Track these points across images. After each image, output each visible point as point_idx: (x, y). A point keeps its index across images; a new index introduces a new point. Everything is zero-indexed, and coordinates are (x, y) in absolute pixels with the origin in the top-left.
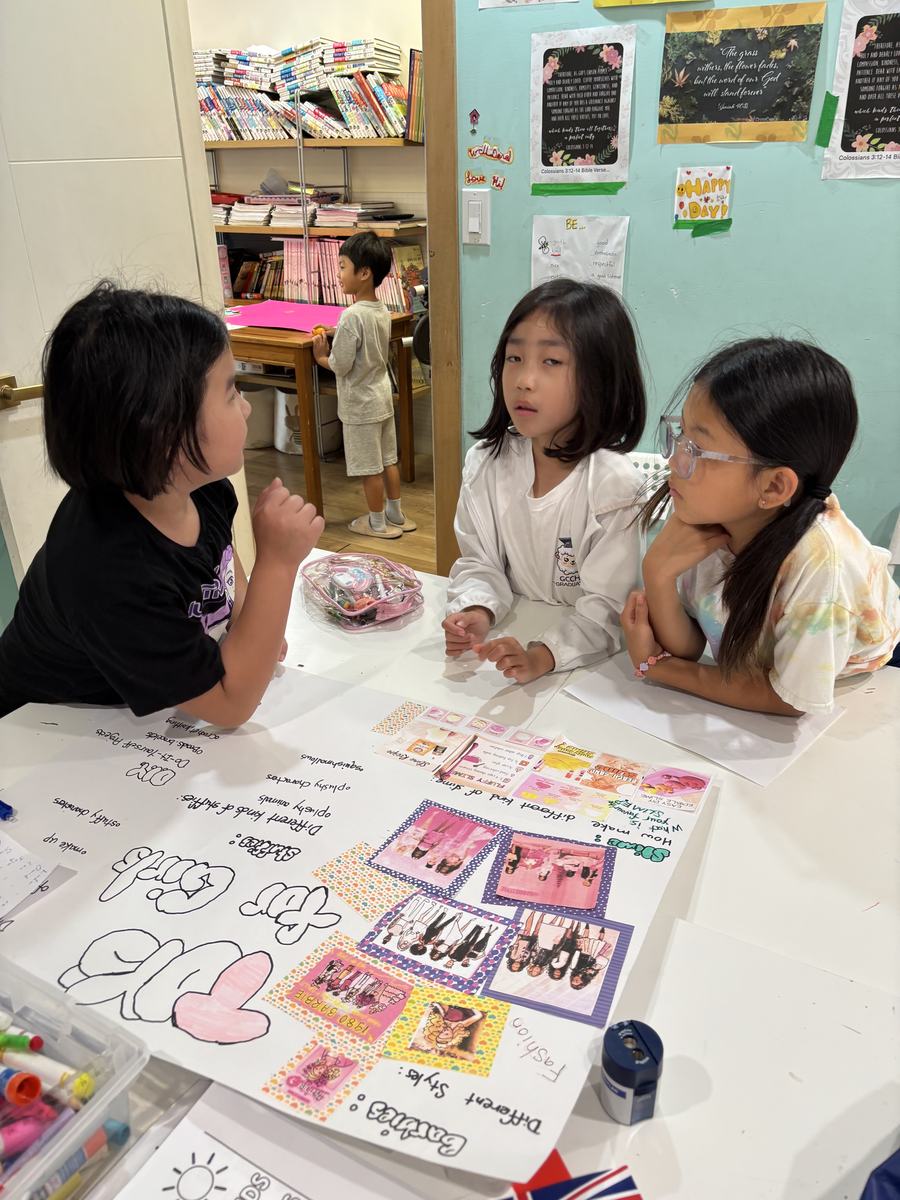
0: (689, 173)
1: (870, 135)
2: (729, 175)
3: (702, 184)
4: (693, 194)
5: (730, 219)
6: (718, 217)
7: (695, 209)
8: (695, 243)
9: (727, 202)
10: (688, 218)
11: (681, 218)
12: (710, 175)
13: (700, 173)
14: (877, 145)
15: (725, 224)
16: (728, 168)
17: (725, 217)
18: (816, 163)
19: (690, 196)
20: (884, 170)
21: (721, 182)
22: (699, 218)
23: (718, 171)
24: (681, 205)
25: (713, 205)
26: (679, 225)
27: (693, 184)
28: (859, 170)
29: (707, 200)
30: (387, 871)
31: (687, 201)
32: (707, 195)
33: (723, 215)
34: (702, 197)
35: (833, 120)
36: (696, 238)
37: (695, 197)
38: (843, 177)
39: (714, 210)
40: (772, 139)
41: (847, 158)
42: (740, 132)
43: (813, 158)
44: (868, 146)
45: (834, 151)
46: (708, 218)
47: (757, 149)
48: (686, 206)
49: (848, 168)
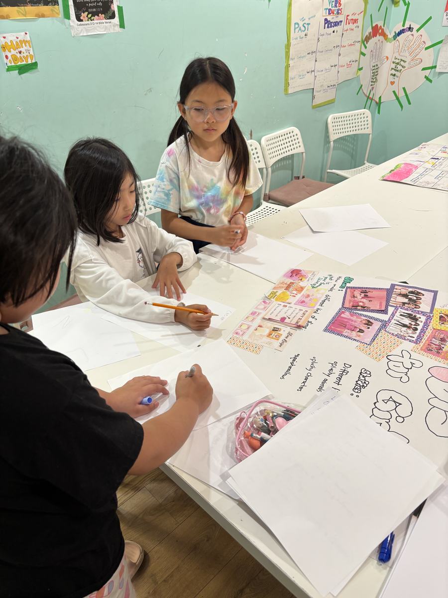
0: (4, 38)
1: (86, 13)
2: (28, 38)
3: (15, 43)
4: (11, 50)
5: (36, 62)
6: (30, 62)
7: (15, 59)
8: (21, 78)
9: (32, 53)
10: (13, 64)
11: (9, 65)
12: (18, 38)
13: (11, 37)
14: (91, 18)
15: (34, 66)
16: (26, 34)
17: (33, 61)
18: (67, 28)
19: (10, 52)
20: (97, 30)
21: (25, 42)
22: (19, 63)
23: (21, 36)
24: (7, 57)
25: (25, 55)
26: (9, 69)
27: (10, 44)
28: (87, 31)
29: (20, 52)
30: (374, 339)
31: (9, 55)
32: (20, 50)
33: (32, 60)
34: (17, 51)
35: (69, 5)
36: (22, 75)
37: (13, 52)
38: (81, 35)
39: (26, 58)
40: (43, 16)
41: (81, 25)
42: (26, 12)
43: (66, 26)
44: (87, 18)
45: (73, 22)
46: (24, 63)
47: (38, 21)
48: (10, 57)
49: (82, 30)
